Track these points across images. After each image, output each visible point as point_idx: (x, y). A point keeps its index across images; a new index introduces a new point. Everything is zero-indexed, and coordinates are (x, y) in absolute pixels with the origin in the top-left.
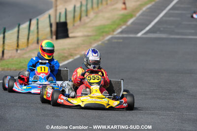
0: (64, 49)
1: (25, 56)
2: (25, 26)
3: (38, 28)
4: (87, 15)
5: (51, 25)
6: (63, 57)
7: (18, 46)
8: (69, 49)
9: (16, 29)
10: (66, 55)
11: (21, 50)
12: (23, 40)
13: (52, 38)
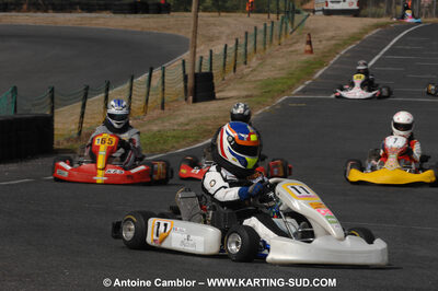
0: (207, 119)
2: (142, 79)
3: (163, 82)
4: (245, 63)
5: (186, 78)
6: (205, 131)
8: (215, 118)
9: (128, 84)
12: (138, 103)
13: (186, 99)
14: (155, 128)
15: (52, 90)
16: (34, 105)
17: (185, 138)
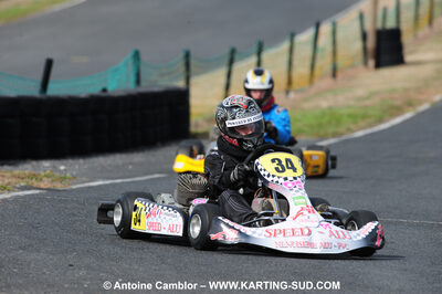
0: (395, 91)
1: (307, 105)
2: (304, 38)
3: (334, 42)
5: (364, 37)
6: (391, 108)
7: (290, 82)
8: (406, 90)
9: (285, 45)
10: (398, 103)
11: (297, 91)
12: (301, 69)
13: (366, 63)
14: (324, 104)
15: (187, 55)
16: (162, 75)
17: (364, 117)
